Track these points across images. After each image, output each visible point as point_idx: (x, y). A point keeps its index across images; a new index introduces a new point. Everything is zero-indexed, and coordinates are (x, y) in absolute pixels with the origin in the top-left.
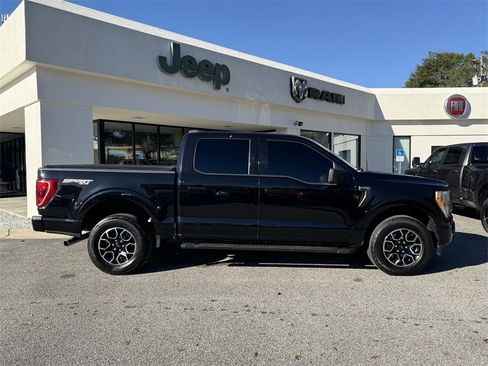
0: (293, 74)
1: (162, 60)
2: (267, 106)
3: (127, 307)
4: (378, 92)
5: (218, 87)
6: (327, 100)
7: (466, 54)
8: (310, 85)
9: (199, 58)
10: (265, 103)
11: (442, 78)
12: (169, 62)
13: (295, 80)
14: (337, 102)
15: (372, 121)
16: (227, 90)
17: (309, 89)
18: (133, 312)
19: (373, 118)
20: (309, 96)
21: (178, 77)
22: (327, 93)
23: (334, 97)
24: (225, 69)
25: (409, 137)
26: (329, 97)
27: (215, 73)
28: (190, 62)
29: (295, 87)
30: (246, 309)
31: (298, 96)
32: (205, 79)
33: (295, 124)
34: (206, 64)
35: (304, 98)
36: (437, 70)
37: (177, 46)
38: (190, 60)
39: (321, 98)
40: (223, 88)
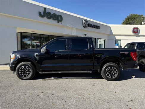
0: (83, 19)
1: (40, 13)
2: (75, 29)
3: (12, 94)
4: (111, 26)
5: (58, 22)
6: (95, 28)
7: (140, 15)
8: (89, 23)
9: (52, 13)
10: (74, 28)
11: (133, 22)
12: (42, 14)
13: (84, 21)
14: (98, 28)
15: (109, 35)
16: (62, 23)
17: (89, 24)
18: (13, 96)
19: (109, 34)
20: (89, 26)
21: (45, 18)
22: (95, 26)
23: (97, 27)
24: (61, 17)
25: (121, 40)
26: (95, 27)
27: (58, 18)
28: (49, 14)
29: (84, 23)
30: (53, 95)
31: (85, 26)
32: (54, 19)
33: (84, 35)
34: (55, 15)
35: (87, 27)
36: (131, 20)
37: (45, 9)
38: (49, 13)
39: (92, 27)
40: (60, 23)
